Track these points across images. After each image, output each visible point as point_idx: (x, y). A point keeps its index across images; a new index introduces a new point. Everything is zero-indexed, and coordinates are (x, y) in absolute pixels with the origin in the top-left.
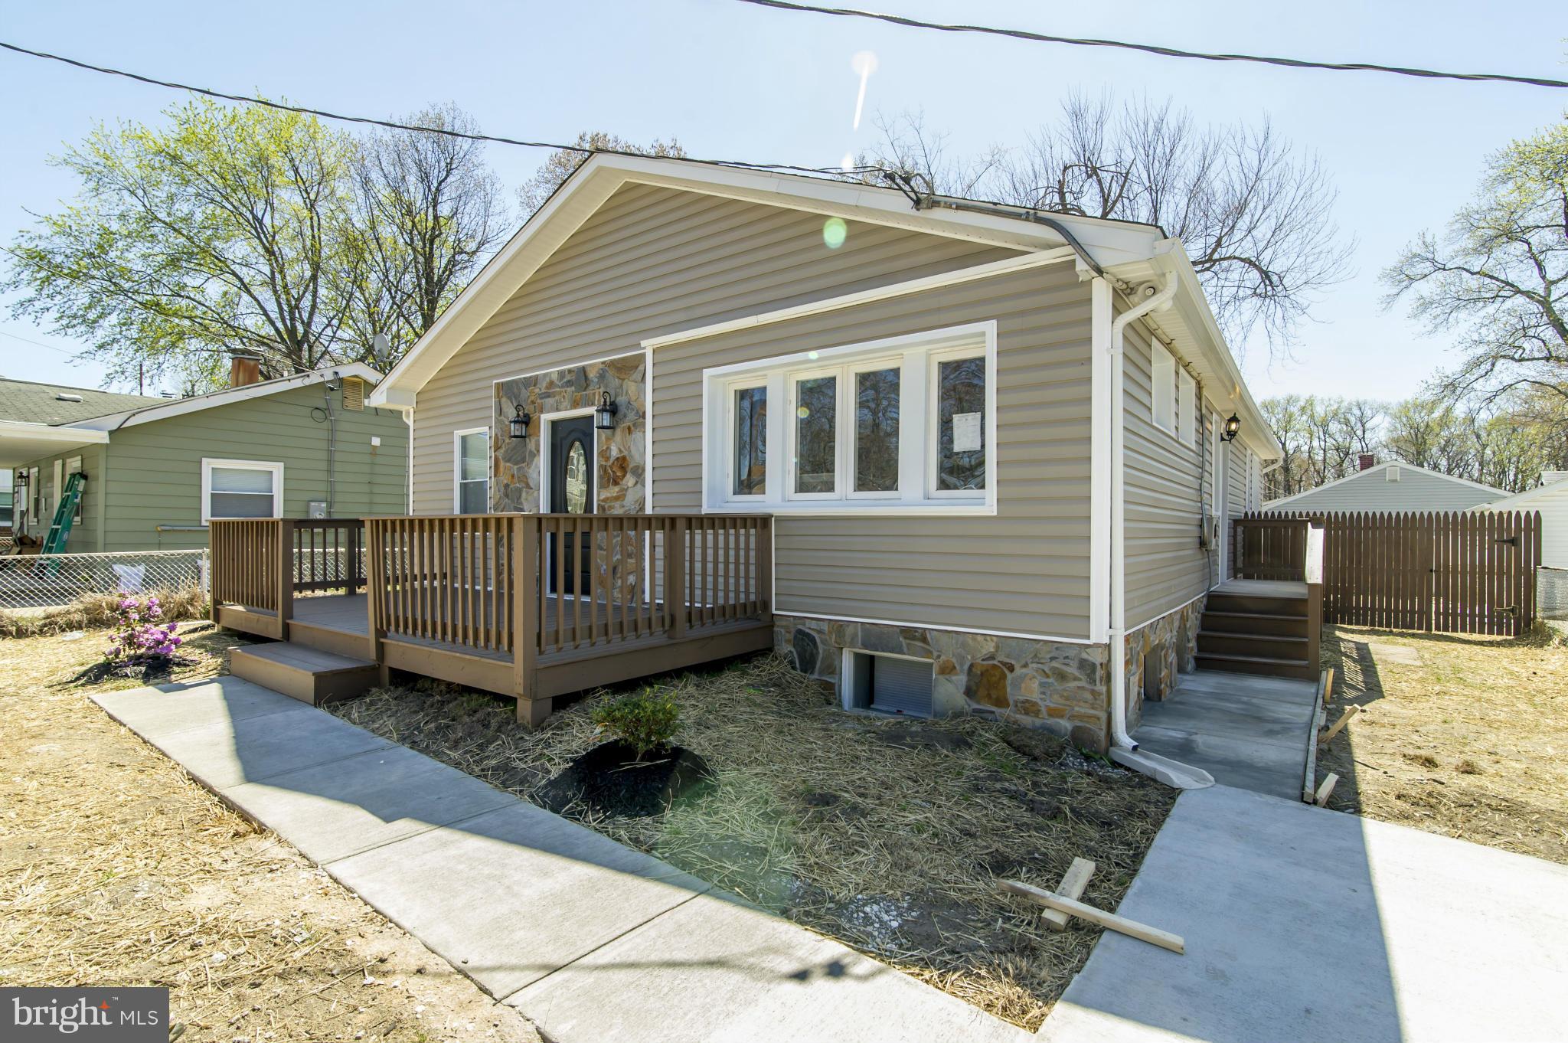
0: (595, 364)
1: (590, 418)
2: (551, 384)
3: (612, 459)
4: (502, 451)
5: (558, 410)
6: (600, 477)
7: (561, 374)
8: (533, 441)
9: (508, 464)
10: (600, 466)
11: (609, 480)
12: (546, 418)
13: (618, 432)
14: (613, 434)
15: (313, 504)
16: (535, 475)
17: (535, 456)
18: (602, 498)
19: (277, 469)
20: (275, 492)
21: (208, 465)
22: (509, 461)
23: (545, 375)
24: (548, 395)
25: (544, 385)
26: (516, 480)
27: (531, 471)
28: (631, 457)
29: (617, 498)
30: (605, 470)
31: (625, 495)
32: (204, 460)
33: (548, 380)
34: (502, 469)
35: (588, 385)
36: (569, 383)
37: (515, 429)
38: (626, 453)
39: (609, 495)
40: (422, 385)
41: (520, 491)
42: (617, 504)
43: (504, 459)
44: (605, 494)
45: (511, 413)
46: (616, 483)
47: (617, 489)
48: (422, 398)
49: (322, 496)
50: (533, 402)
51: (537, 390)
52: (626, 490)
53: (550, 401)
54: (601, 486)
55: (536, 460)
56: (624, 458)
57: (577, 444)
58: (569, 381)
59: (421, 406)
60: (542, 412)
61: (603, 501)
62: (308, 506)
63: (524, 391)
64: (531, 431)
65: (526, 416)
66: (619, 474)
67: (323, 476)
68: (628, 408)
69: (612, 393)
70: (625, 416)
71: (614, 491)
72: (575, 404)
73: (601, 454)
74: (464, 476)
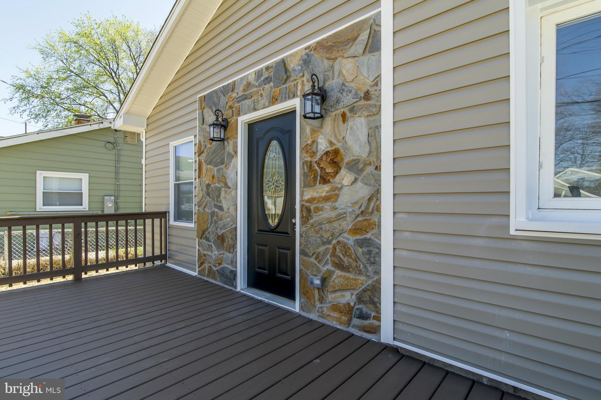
0: (297, 52)
1: (292, 113)
2: (249, 85)
3: (318, 156)
4: (204, 155)
5: (255, 110)
6: (304, 175)
7: (259, 74)
8: (231, 142)
9: (209, 166)
10: (304, 163)
11: (315, 178)
12: (243, 119)
13: (328, 122)
14: (321, 127)
15: (106, 197)
16: (232, 176)
17: (233, 157)
18: (306, 198)
19: (85, 177)
20: (83, 191)
21: (40, 175)
22: (210, 163)
23: (242, 79)
24: (245, 98)
25: (241, 89)
26: (216, 180)
27: (229, 171)
28: (347, 149)
29: (327, 199)
30: (310, 166)
31: (337, 196)
32: (38, 172)
33: (245, 82)
34: (204, 171)
35: (288, 77)
36: (268, 80)
37: (214, 132)
38: (338, 145)
39: (315, 195)
40: (149, 112)
41: (219, 190)
42: (327, 206)
43: (206, 162)
44: (309, 194)
45: (211, 118)
46: (325, 181)
47: (327, 187)
48: (150, 121)
49: (112, 193)
50: (231, 107)
51: (234, 95)
52: (340, 189)
53: (248, 102)
54: (306, 185)
55: (233, 161)
56: (336, 152)
57: (274, 143)
58: (267, 79)
59: (150, 127)
60: (239, 115)
61: (308, 201)
62: (103, 198)
63: (222, 98)
64: (229, 134)
65: (225, 120)
66: (329, 170)
67: (113, 181)
68: (342, 91)
69: (321, 77)
70: (338, 101)
71: (323, 190)
72: (274, 101)
73: (306, 149)
74: (177, 179)
